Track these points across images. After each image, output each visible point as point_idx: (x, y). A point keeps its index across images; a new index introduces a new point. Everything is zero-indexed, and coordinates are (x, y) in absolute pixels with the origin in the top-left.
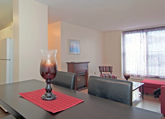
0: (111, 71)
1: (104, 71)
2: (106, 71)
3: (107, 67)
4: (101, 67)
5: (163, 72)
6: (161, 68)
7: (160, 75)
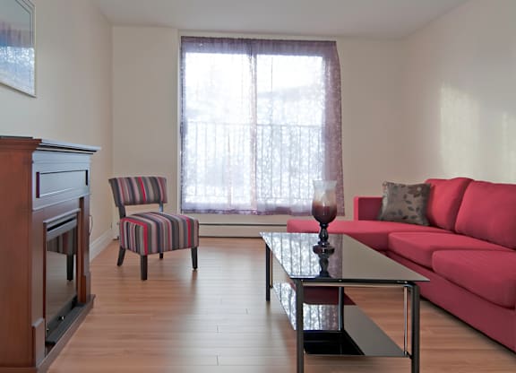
0: (160, 201)
1: (134, 202)
2: (142, 202)
3: (144, 178)
4: (121, 179)
5: (302, 190)
6: (297, 180)
7: (295, 202)
